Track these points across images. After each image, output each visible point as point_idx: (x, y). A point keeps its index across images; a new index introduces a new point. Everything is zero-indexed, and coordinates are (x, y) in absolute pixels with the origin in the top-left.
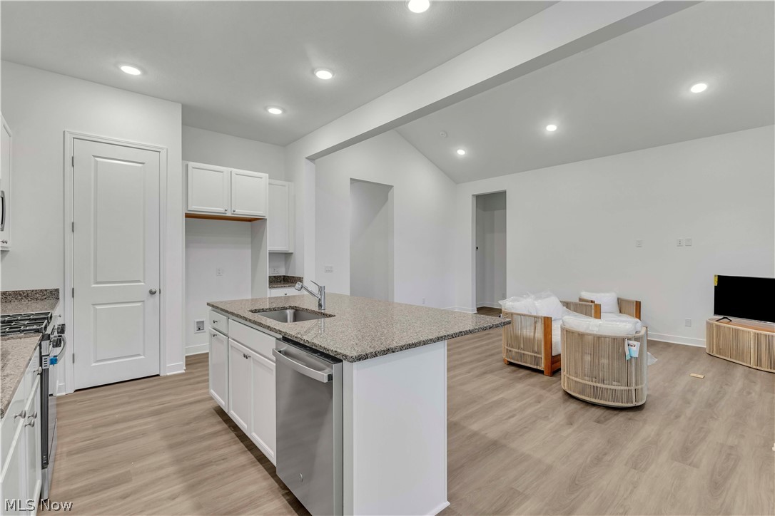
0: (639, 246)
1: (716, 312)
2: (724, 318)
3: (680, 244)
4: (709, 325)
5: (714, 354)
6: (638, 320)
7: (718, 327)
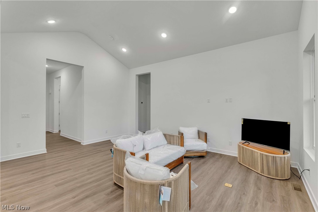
0: (209, 102)
1: (243, 139)
2: (246, 142)
3: (227, 102)
4: (239, 146)
5: (241, 163)
6: (205, 143)
7: (243, 148)
